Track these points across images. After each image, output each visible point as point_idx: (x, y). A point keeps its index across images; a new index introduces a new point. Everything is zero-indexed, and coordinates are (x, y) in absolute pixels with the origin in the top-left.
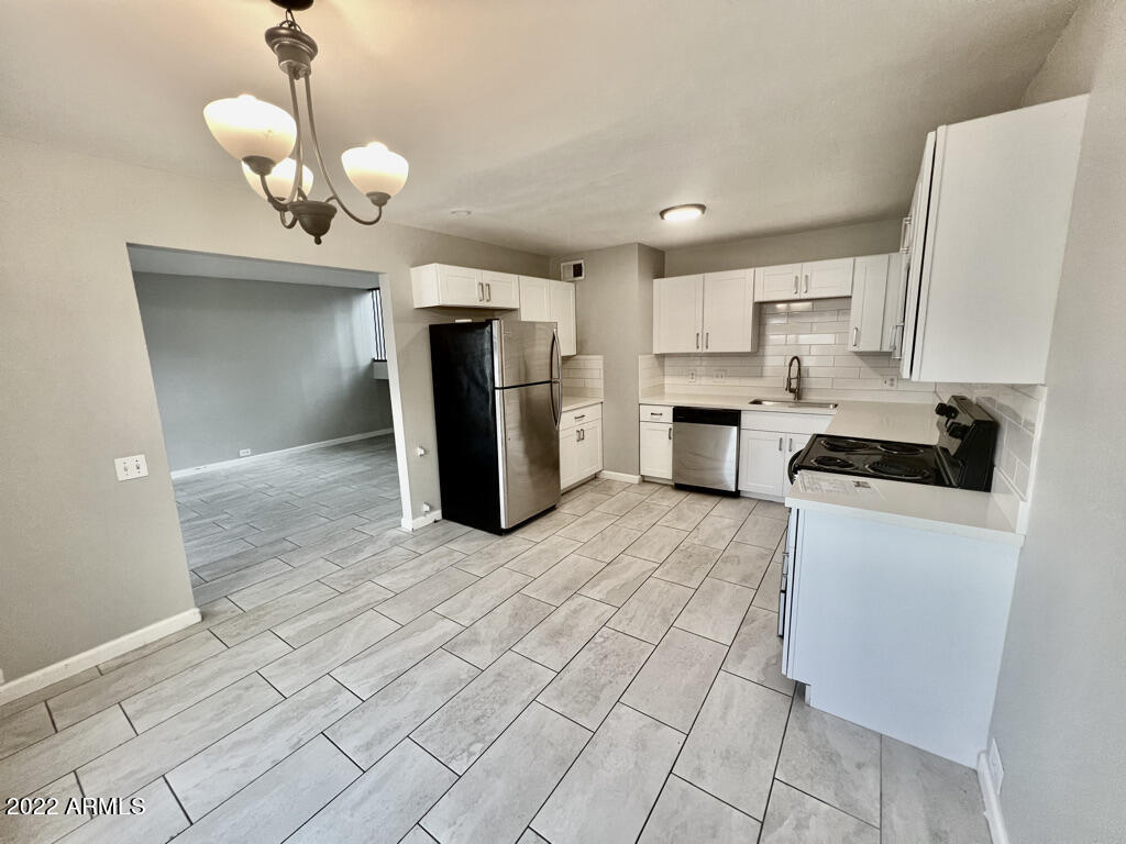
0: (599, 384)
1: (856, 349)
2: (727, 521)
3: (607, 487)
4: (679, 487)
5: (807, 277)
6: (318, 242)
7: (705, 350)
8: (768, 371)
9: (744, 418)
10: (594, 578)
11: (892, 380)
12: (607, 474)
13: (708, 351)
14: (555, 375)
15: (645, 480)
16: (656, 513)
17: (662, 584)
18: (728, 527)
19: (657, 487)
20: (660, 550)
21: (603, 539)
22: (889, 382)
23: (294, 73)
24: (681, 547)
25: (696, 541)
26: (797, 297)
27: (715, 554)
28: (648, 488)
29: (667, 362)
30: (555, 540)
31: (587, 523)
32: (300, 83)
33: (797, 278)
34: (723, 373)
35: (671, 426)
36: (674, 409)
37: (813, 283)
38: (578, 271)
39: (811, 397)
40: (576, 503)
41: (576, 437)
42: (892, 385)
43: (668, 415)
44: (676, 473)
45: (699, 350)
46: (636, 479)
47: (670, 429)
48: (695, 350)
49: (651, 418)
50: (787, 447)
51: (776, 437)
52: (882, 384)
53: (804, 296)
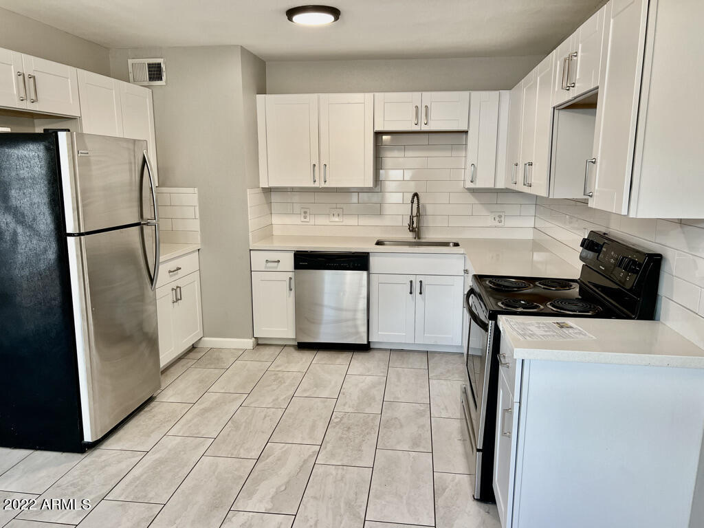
0: (195, 225)
1: (472, 186)
2: (369, 379)
3: (215, 358)
4: (303, 346)
5: (426, 107)
7: (323, 185)
8: (388, 210)
9: (373, 261)
10: (247, 483)
11: (500, 217)
12: (211, 342)
13: (327, 185)
14: (147, 214)
15: (260, 344)
16: (288, 382)
17: (332, 470)
18: (373, 386)
19: (278, 350)
20: (313, 428)
21: (237, 428)
22: (497, 219)
24: (335, 420)
25: (348, 409)
26: (417, 128)
27: (373, 419)
28: (267, 352)
29: (275, 198)
30: (171, 442)
31: (206, 410)
33: (417, 107)
34: (340, 211)
35: (291, 275)
36: (295, 254)
37: (433, 114)
38: (155, 72)
39: (429, 236)
40: (181, 385)
41: (171, 297)
42: (500, 222)
43: (288, 261)
44: (299, 329)
45: (317, 185)
46: (249, 343)
47: (291, 278)
48: (311, 185)
49: (266, 267)
50: (416, 288)
51: (407, 280)
52: (490, 221)
53: (425, 128)
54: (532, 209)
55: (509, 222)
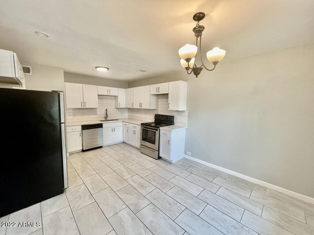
1: (119, 107)
2: (112, 152)
4: (83, 151)
5: (110, 90)
6: (197, 77)
9: (104, 125)
10: (120, 175)
13: (86, 107)
15: (70, 154)
17: (131, 166)
18: (115, 153)
20: (116, 163)
23: (198, 36)
24: (118, 160)
32: (199, 38)
33: (108, 90)
36: (81, 126)
43: (80, 128)
45: (83, 107)
47: (80, 133)
48: (81, 107)
49: (72, 131)
50: (113, 130)
51: (111, 128)
52: (120, 115)
53: (110, 95)
54: (127, 112)
55: (123, 115)
